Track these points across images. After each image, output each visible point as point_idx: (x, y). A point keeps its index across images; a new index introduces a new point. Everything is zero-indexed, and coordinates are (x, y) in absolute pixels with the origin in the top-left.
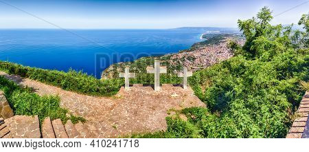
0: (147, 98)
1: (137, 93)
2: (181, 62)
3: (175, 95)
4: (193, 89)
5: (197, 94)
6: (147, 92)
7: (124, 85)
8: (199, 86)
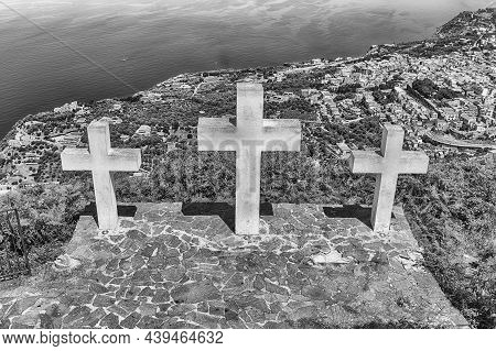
0: (202, 266)
1: (158, 243)
2: (373, 106)
3: (333, 257)
4: (419, 236)
5: (432, 266)
6: (203, 243)
7: (91, 210)
8: (452, 229)
